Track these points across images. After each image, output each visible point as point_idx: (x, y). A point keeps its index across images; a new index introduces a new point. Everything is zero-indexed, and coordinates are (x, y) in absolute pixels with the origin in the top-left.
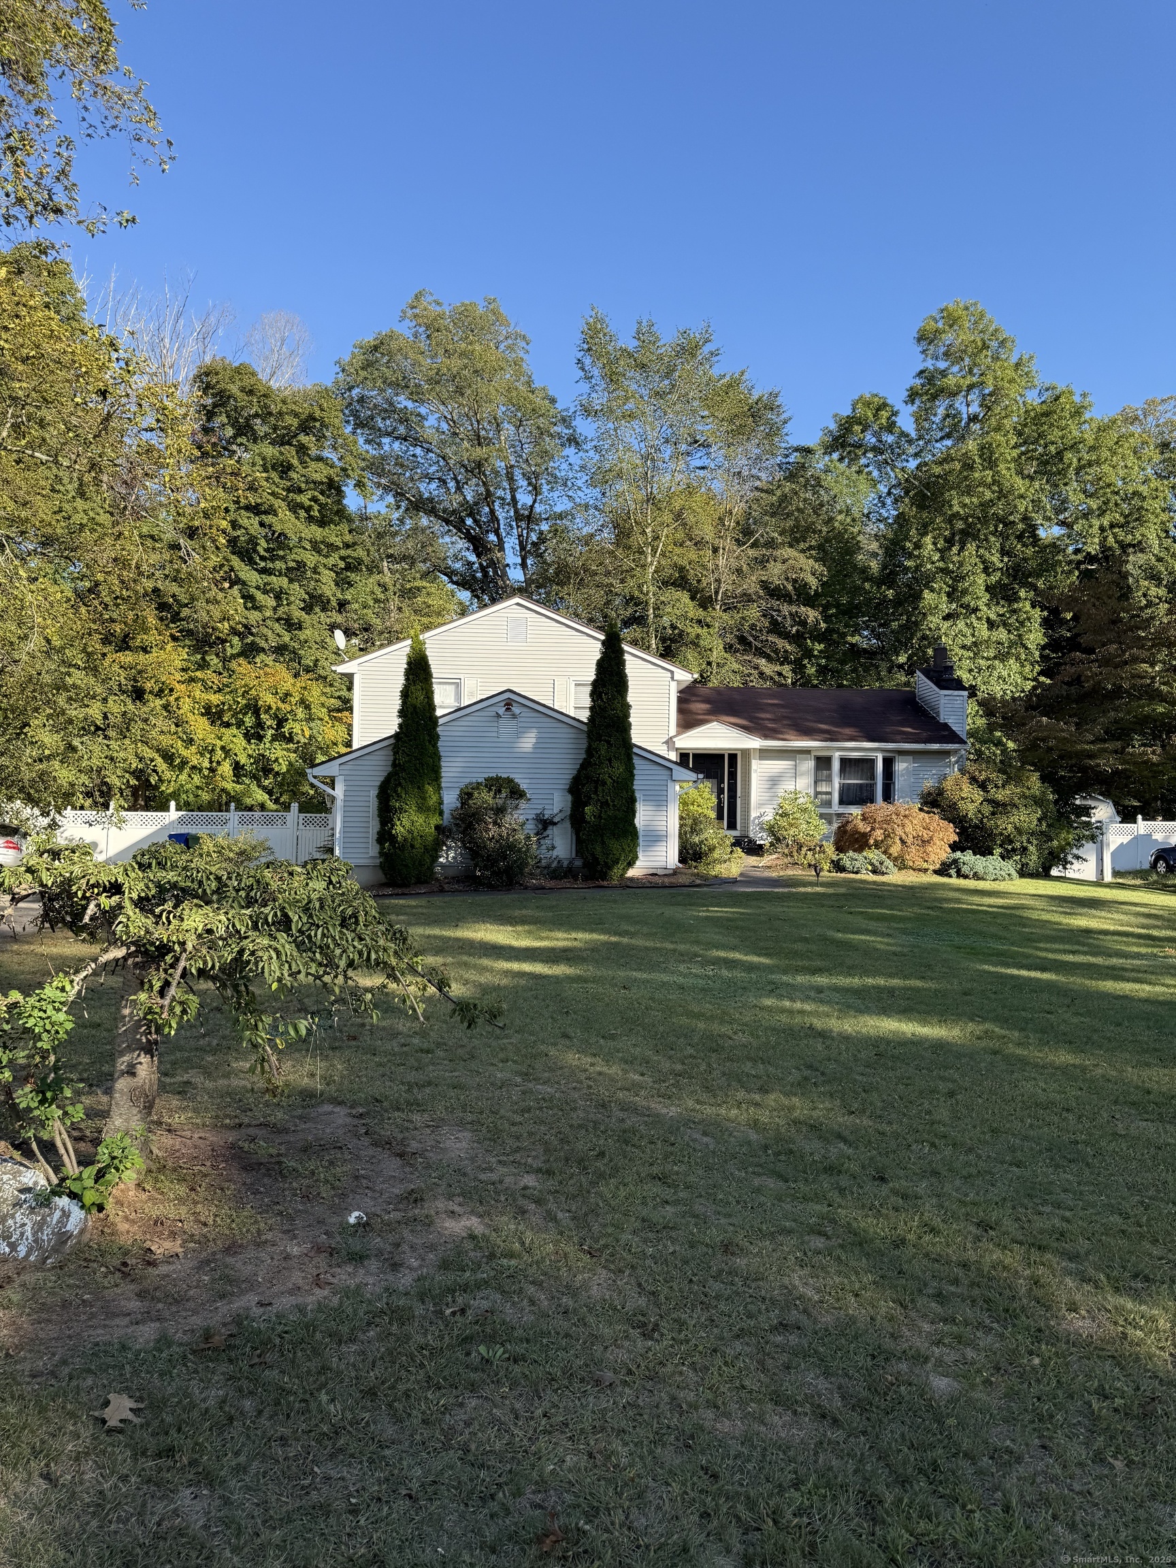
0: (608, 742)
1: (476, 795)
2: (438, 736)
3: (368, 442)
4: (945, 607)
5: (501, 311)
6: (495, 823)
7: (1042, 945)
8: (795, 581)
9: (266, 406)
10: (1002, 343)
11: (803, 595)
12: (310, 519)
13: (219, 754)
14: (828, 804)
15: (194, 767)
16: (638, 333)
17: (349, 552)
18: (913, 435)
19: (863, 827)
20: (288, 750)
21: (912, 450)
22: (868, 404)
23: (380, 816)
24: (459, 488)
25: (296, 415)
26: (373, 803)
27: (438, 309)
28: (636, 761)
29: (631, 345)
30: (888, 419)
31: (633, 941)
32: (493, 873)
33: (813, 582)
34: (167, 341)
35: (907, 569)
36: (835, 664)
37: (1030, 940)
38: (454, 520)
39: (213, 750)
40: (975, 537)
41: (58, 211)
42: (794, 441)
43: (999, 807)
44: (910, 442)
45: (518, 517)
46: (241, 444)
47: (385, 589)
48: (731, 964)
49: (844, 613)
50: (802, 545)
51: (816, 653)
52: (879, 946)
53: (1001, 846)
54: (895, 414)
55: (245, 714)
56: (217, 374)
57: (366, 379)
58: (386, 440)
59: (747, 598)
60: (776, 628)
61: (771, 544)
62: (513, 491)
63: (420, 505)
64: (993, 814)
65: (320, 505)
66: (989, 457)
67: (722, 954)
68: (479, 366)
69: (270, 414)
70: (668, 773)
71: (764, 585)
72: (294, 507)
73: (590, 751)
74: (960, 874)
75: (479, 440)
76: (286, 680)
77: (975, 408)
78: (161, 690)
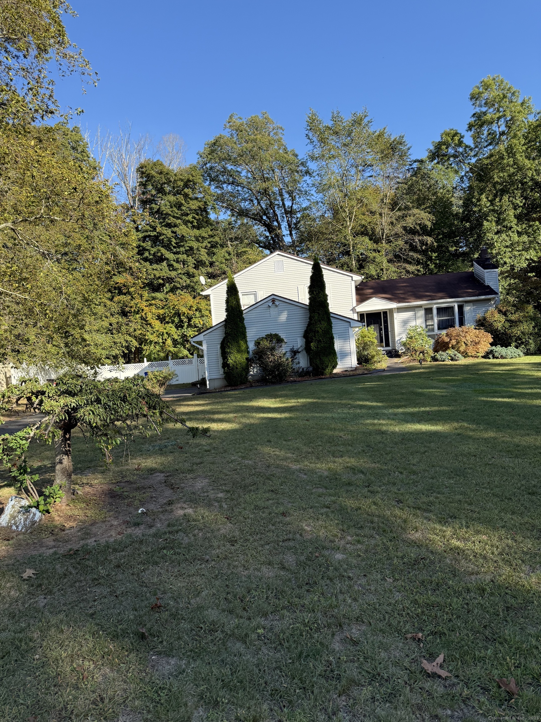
0: (318, 313)
1: (261, 343)
2: (244, 319)
3: (217, 187)
4: (495, 228)
5: (270, 117)
6: (272, 355)
7: (519, 386)
8: (420, 225)
9: (169, 179)
10: (513, 94)
11: (425, 231)
12: (193, 227)
13: (166, 336)
14: (433, 330)
15: (156, 343)
16: (333, 118)
17: (211, 239)
18: (473, 146)
19: (447, 339)
20: (194, 331)
21: (472, 154)
22: (448, 134)
23: (222, 356)
24: (259, 203)
25: (182, 180)
26: (219, 351)
27: (241, 121)
28: (333, 320)
29: (330, 124)
30: (459, 140)
31: (323, 401)
32: (273, 377)
33: (429, 224)
34: (124, 155)
35: (475, 212)
36: (443, 262)
37: (514, 385)
38: (257, 218)
39: (163, 334)
40: (508, 192)
41: (52, 112)
42: (413, 158)
43: (513, 323)
44: (471, 150)
45: (286, 212)
46: (160, 197)
47: (229, 254)
48: (361, 407)
49: (446, 237)
50: (423, 207)
51: (433, 258)
52: (436, 394)
53: (516, 341)
54: (462, 137)
55: (175, 317)
56: (146, 167)
57: (211, 159)
58: (225, 186)
59: (397, 235)
60: (413, 248)
61: (407, 208)
62: (283, 200)
63: (243, 213)
64: (511, 326)
65: (197, 220)
66: (510, 151)
67: (361, 403)
68: (260, 145)
69: (171, 181)
70: (348, 324)
71: (405, 228)
72: (186, 223)
73: (311, 318)
74: (494, 357)
75: (265, 179)
76: (190, 301)
77: (503, 128)
78: (138, 311)
